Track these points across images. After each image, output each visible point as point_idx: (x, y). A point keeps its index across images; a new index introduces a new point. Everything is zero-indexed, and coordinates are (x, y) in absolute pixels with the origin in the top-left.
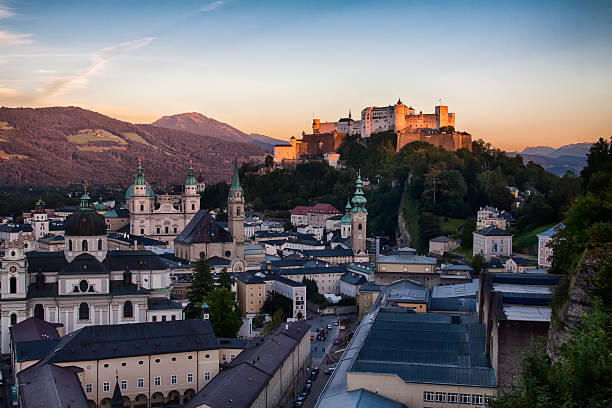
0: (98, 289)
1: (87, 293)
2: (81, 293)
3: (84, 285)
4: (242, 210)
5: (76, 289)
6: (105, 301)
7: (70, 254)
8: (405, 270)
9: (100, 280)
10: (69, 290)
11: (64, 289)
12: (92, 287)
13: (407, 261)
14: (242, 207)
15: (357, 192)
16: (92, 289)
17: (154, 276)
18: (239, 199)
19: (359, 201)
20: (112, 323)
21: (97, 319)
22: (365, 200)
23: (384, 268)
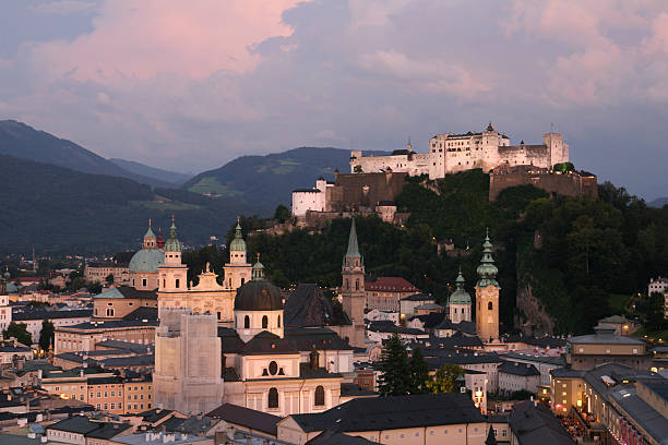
0: (289, 372)
1: (276, 376)
2: (270, 376)
3: (273, 366)
4: (362, 283)
5: (265, 373)
6: (296, 385)
7: (247, 332)
8: (608, 352)
9: (291, 361)
10: (258, 374)
11: (252, 372)
12: (281, 369)
13: (605, 341)
14: (362, 278)
15: (485, 259)
16: (281, 373)
17: (341, 357)
18: (358, 269)
19: (488, 270)
20: (302, 412)
21: (287, 407)
22: (494, 270)
23: (581, 350)
